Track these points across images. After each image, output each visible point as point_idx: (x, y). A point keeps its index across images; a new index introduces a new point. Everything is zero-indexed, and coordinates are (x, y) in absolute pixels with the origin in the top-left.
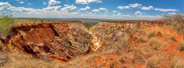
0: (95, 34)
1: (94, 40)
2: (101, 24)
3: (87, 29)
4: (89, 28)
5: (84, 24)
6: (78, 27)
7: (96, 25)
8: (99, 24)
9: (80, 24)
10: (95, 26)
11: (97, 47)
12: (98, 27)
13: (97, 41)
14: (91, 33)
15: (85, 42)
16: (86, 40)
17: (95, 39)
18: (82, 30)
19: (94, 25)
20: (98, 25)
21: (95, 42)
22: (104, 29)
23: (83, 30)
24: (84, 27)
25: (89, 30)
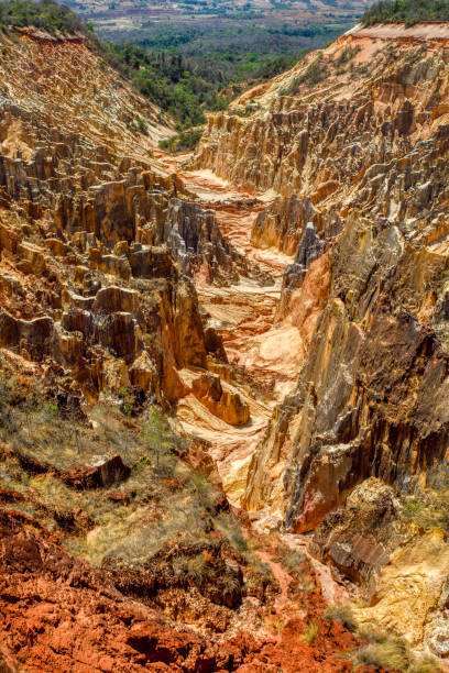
0: (268, 196)
1: (245, 287)
2: (363, 58)
3: (158, 134)
4: (188, 117)
5: (127, 58)
6: (28, 104)
7: (299, 71)
8: (333, 50)
9: (61, 60)
10: (285, 80)
11: (268, 392)
12: (313, 99)
13: (286, 305)
14: (210, 185)
15: (100, 323)
16: (112, 301)
17: (266, 280)
18: (92, 143)
19: (268, 74)
20: (315, 76)
21: (261, 319)
22: (405, 122)
23: (105, 154)
24: (121, 98)
25: (189, 143)
